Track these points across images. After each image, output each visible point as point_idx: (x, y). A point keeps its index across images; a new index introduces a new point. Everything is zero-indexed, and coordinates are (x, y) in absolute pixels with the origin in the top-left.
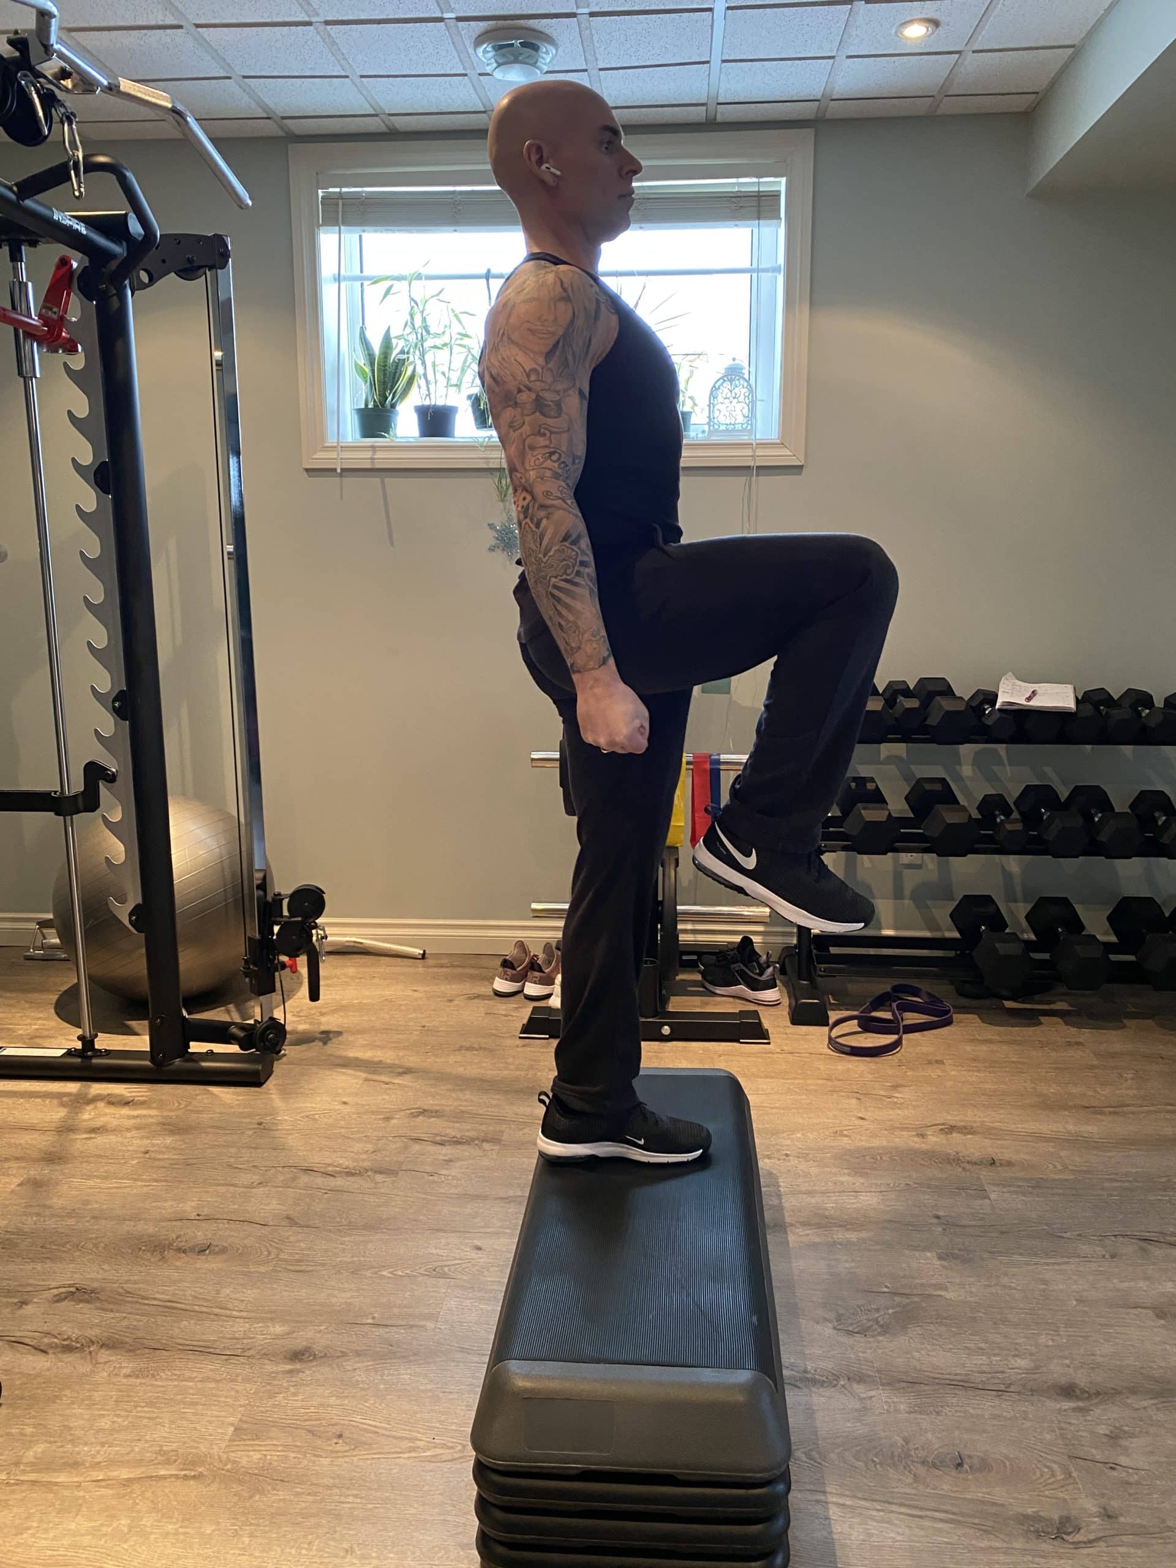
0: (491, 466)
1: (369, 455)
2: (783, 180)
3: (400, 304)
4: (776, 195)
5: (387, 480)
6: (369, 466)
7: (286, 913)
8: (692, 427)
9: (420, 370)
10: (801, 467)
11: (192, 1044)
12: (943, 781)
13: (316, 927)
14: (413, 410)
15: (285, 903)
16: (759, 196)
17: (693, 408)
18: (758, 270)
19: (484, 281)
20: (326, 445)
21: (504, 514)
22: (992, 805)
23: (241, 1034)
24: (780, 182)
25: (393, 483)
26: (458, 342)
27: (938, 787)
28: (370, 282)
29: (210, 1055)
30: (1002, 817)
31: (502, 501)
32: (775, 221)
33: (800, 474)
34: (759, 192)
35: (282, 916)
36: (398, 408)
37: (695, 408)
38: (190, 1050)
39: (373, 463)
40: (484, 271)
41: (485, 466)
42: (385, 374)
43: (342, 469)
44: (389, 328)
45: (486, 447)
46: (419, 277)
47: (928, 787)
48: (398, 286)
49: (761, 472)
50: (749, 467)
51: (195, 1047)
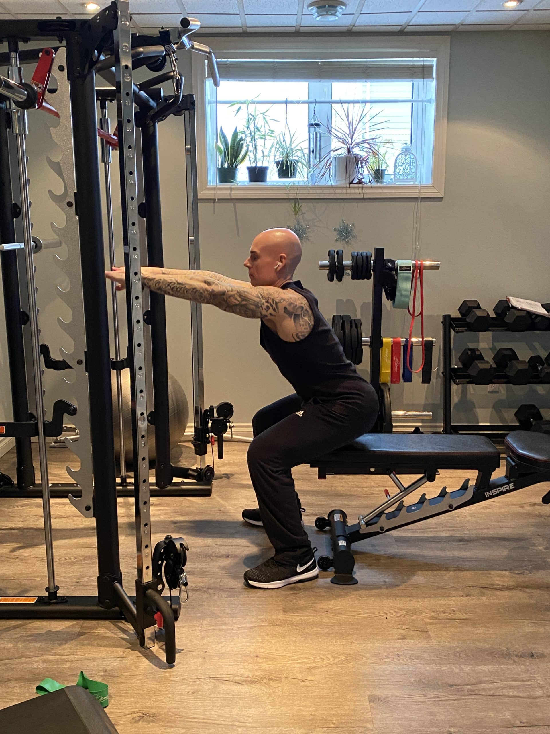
0: (290, 197)
1: (228, 192)
2: (435, 59)
3: (243, 115)
4: (431, 67)
5: (237, 204)
6: (229, 198)
7: (216, 415)
8: (385, 176)
9: (251, 148)
10: (442, 198)
11: (174, 478)
12: (511, 350)
13: (229, 422)
14: (246, 168)
15: (215, 410)
16: (423, 67)
17: (386, 168)
18: (422, 101)
19: (285, 104)
20: (208, 187)
21: (296, 221)
22: (535, 360)
23: (195, 474)
24: (433, 60)
25: (239, 205)
26: (269, 134)
27: (509, 352)
28: (230, 104)
29: (183, 483)
30: (541, 367)
31: (296, 215)
32: (431, 79)
33: (441, 201)
34: (423, 65)
35: (213, 417)
36: (238, 167)
37: (388, 168)
38: (173, 481)
39: (230, 196)
40: (285, 100)
41: (287, 197)
42: (233, 151)
43: (218, 199)
44: (236, 128)
45: (290, 188)
46: (253, 102)
47: (505, 352)
48: (244, 106)
49: (423, 200)
50: (417, 198)
51: (176, 480)
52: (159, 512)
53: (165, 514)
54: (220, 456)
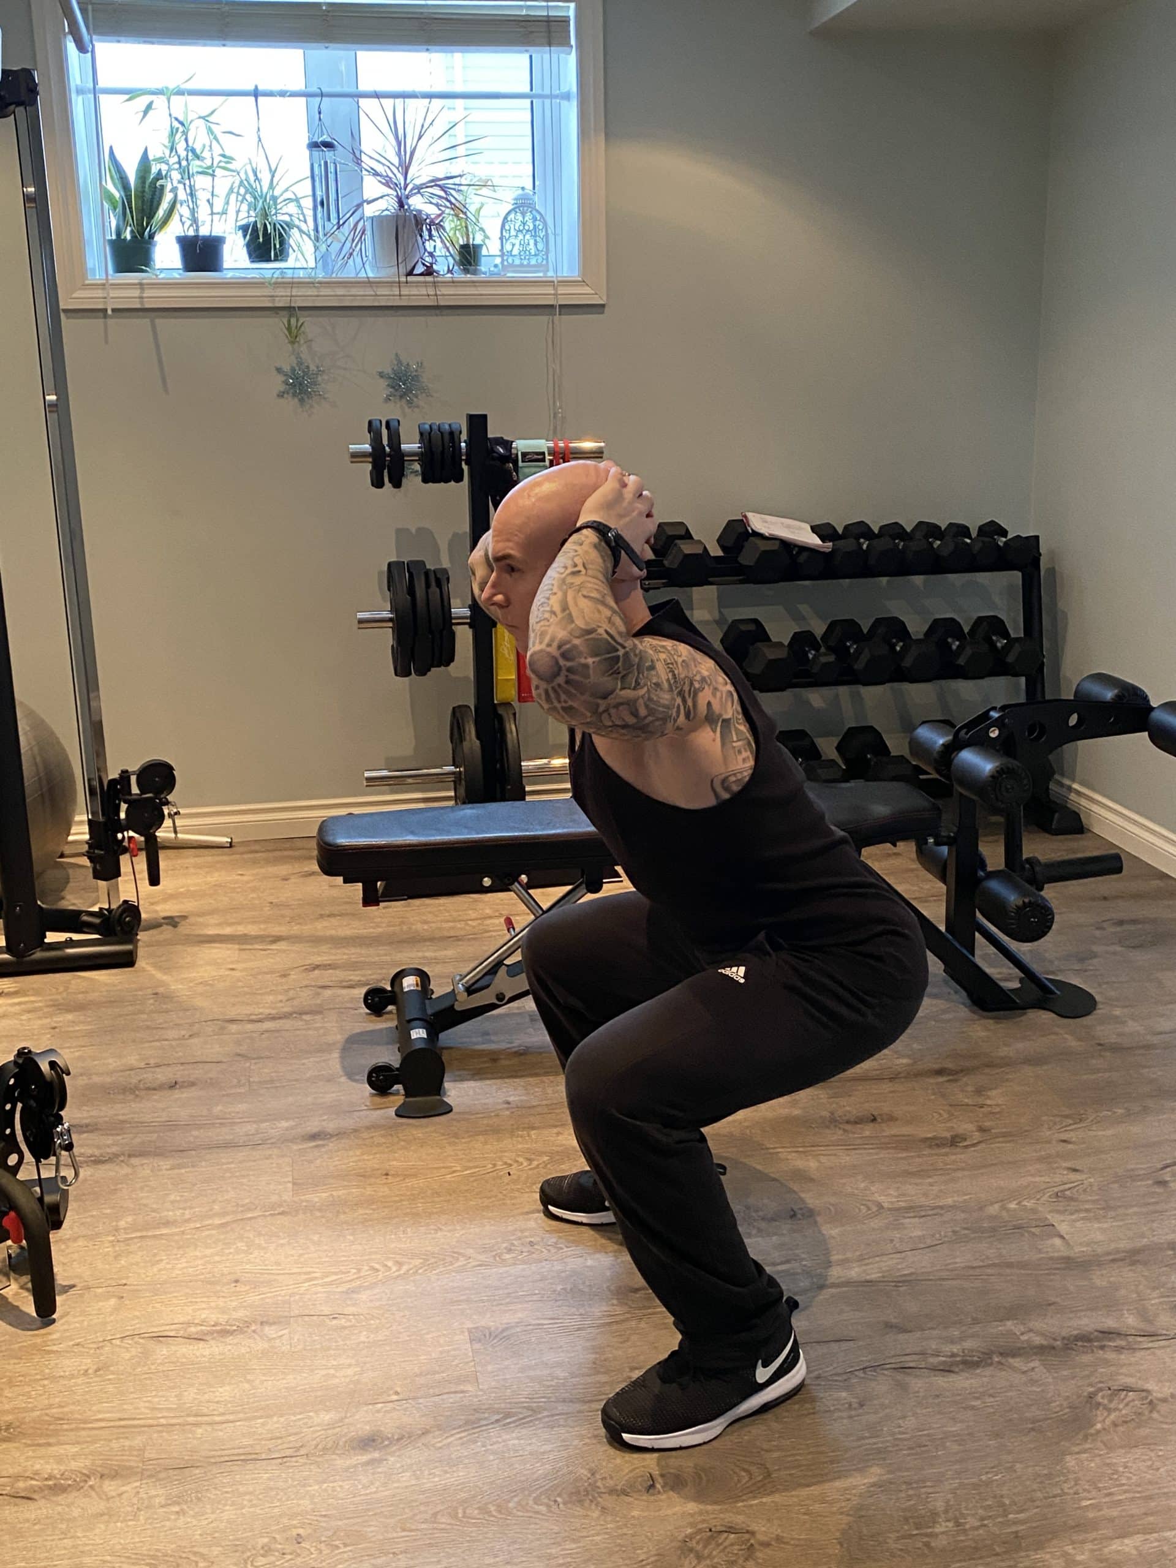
0: (277, 305)
1: (136, 293)
2: (572, 5)
3: (159, 120)
4: (565, 21)
5: (158, 321)
6: (138, 306)
7: (135, 790)
8: (483, 260)
9: (182, 195)
10: (603, 306)
11: (48, 934)
12: (756, 621)
13: (167, 803)
14: (174, 241)
15: (133, 779)
16: (548, 21)
17: (483, 241)
18: (551, 97)
19: (253, 99)
20: (87, 282)
21: (293, 358)
22: (803, 640)
23: (97, 921)
24: (569, 7)
25: (164, 324)
26: (222, 164)
27: (752, 627)
28: (127, 97)
29: (70, 943)
30: (813, 652)
31: (292, 343)
32: (566, 49)
33: (603, 313)
34: (548, 16)
35: (130, 793)
36: (157, 238)
37: (487, 241)
38: (46, 941)
39: (142, 303)
40: (252, 88)
41: (270, 305)
42: (143, 201)
43: (113, 310)
44: (146, 149)
45: (276, 283)
46: (180, 93)
47: (743, 627)
48: (160, 102)
49: (563, 310)
50: (552, 306)
51: (51, 937)
52: (17, 1007)
53: (29, 1012)
54: (154, 880)
